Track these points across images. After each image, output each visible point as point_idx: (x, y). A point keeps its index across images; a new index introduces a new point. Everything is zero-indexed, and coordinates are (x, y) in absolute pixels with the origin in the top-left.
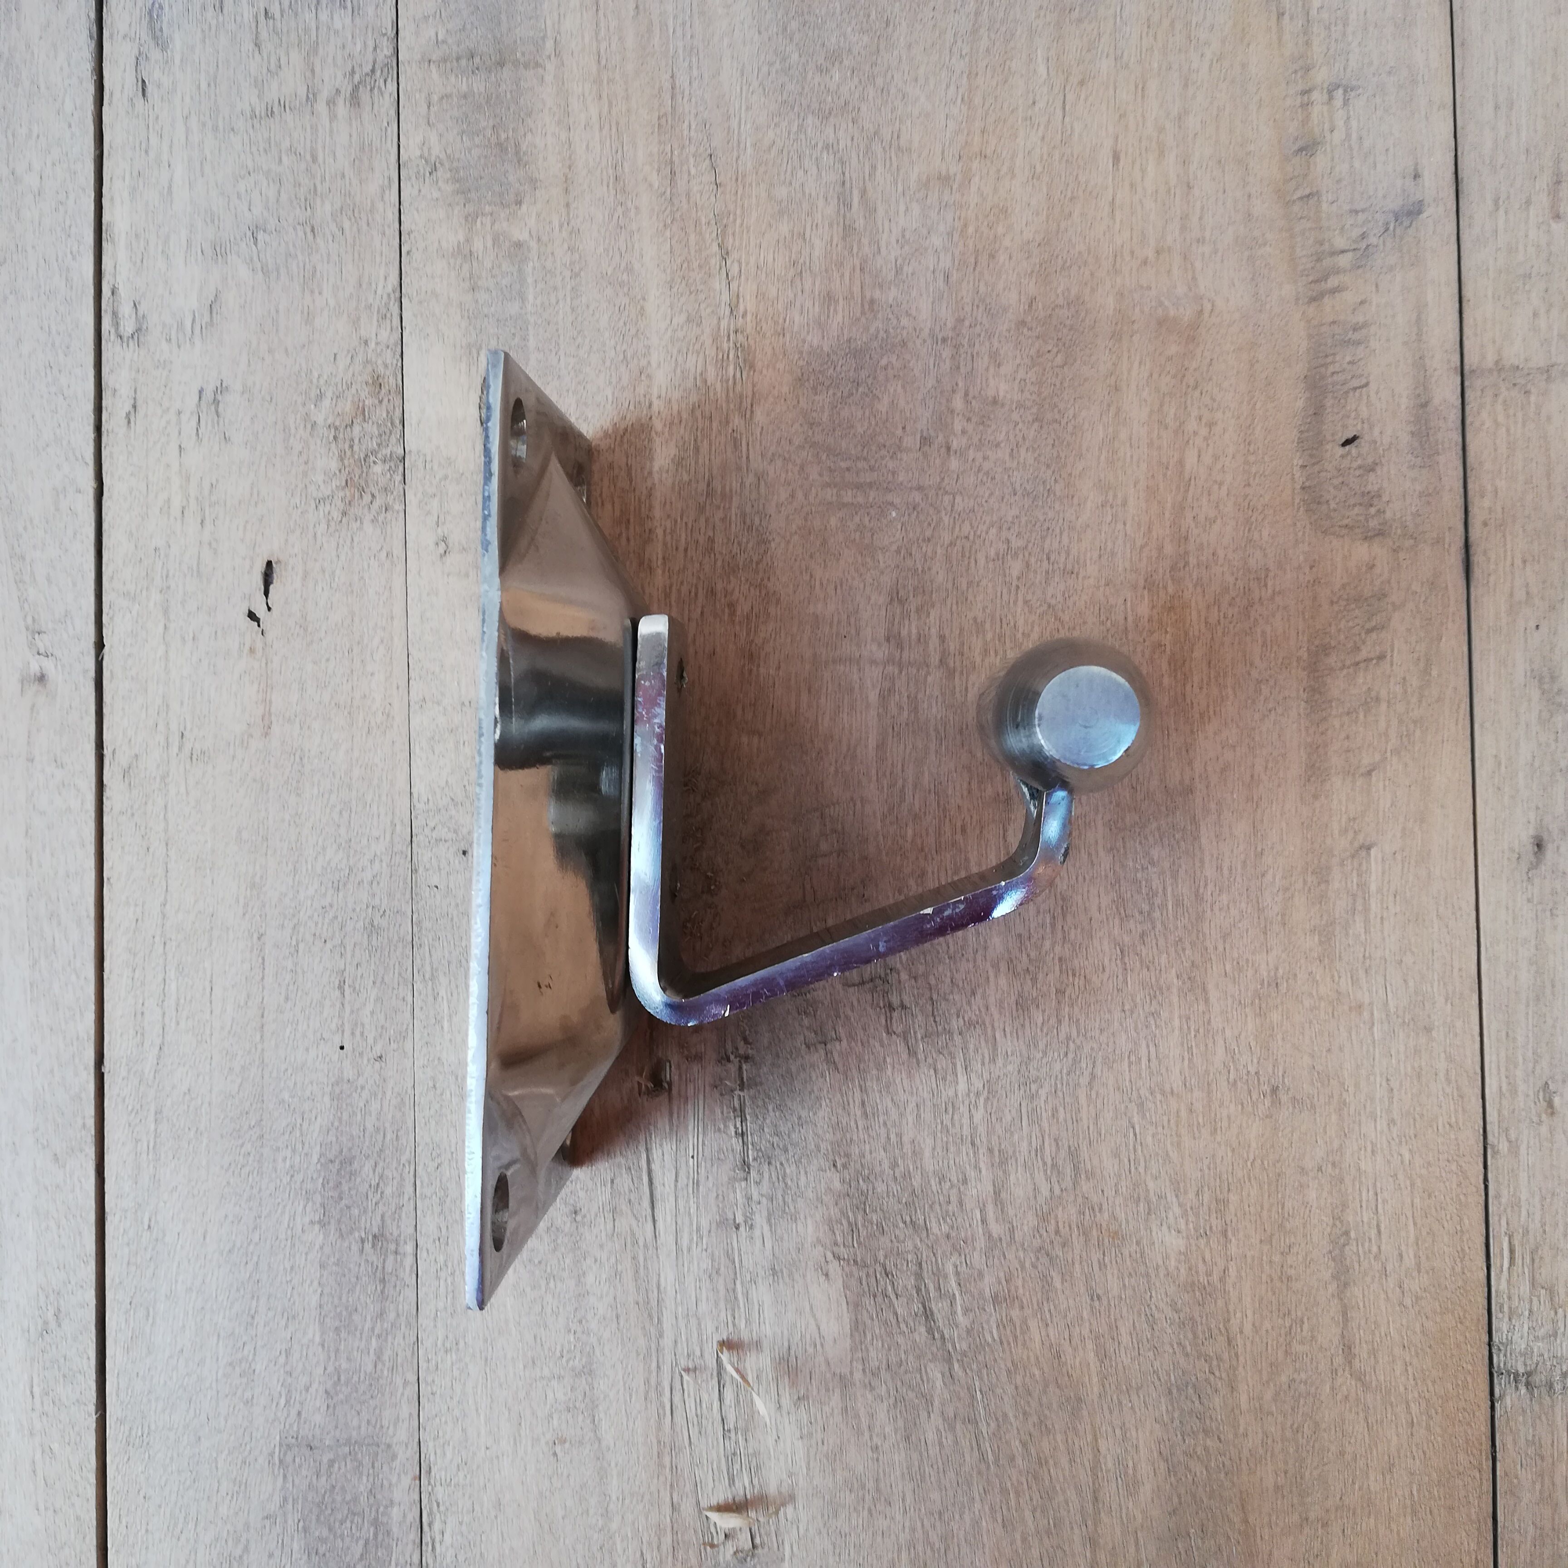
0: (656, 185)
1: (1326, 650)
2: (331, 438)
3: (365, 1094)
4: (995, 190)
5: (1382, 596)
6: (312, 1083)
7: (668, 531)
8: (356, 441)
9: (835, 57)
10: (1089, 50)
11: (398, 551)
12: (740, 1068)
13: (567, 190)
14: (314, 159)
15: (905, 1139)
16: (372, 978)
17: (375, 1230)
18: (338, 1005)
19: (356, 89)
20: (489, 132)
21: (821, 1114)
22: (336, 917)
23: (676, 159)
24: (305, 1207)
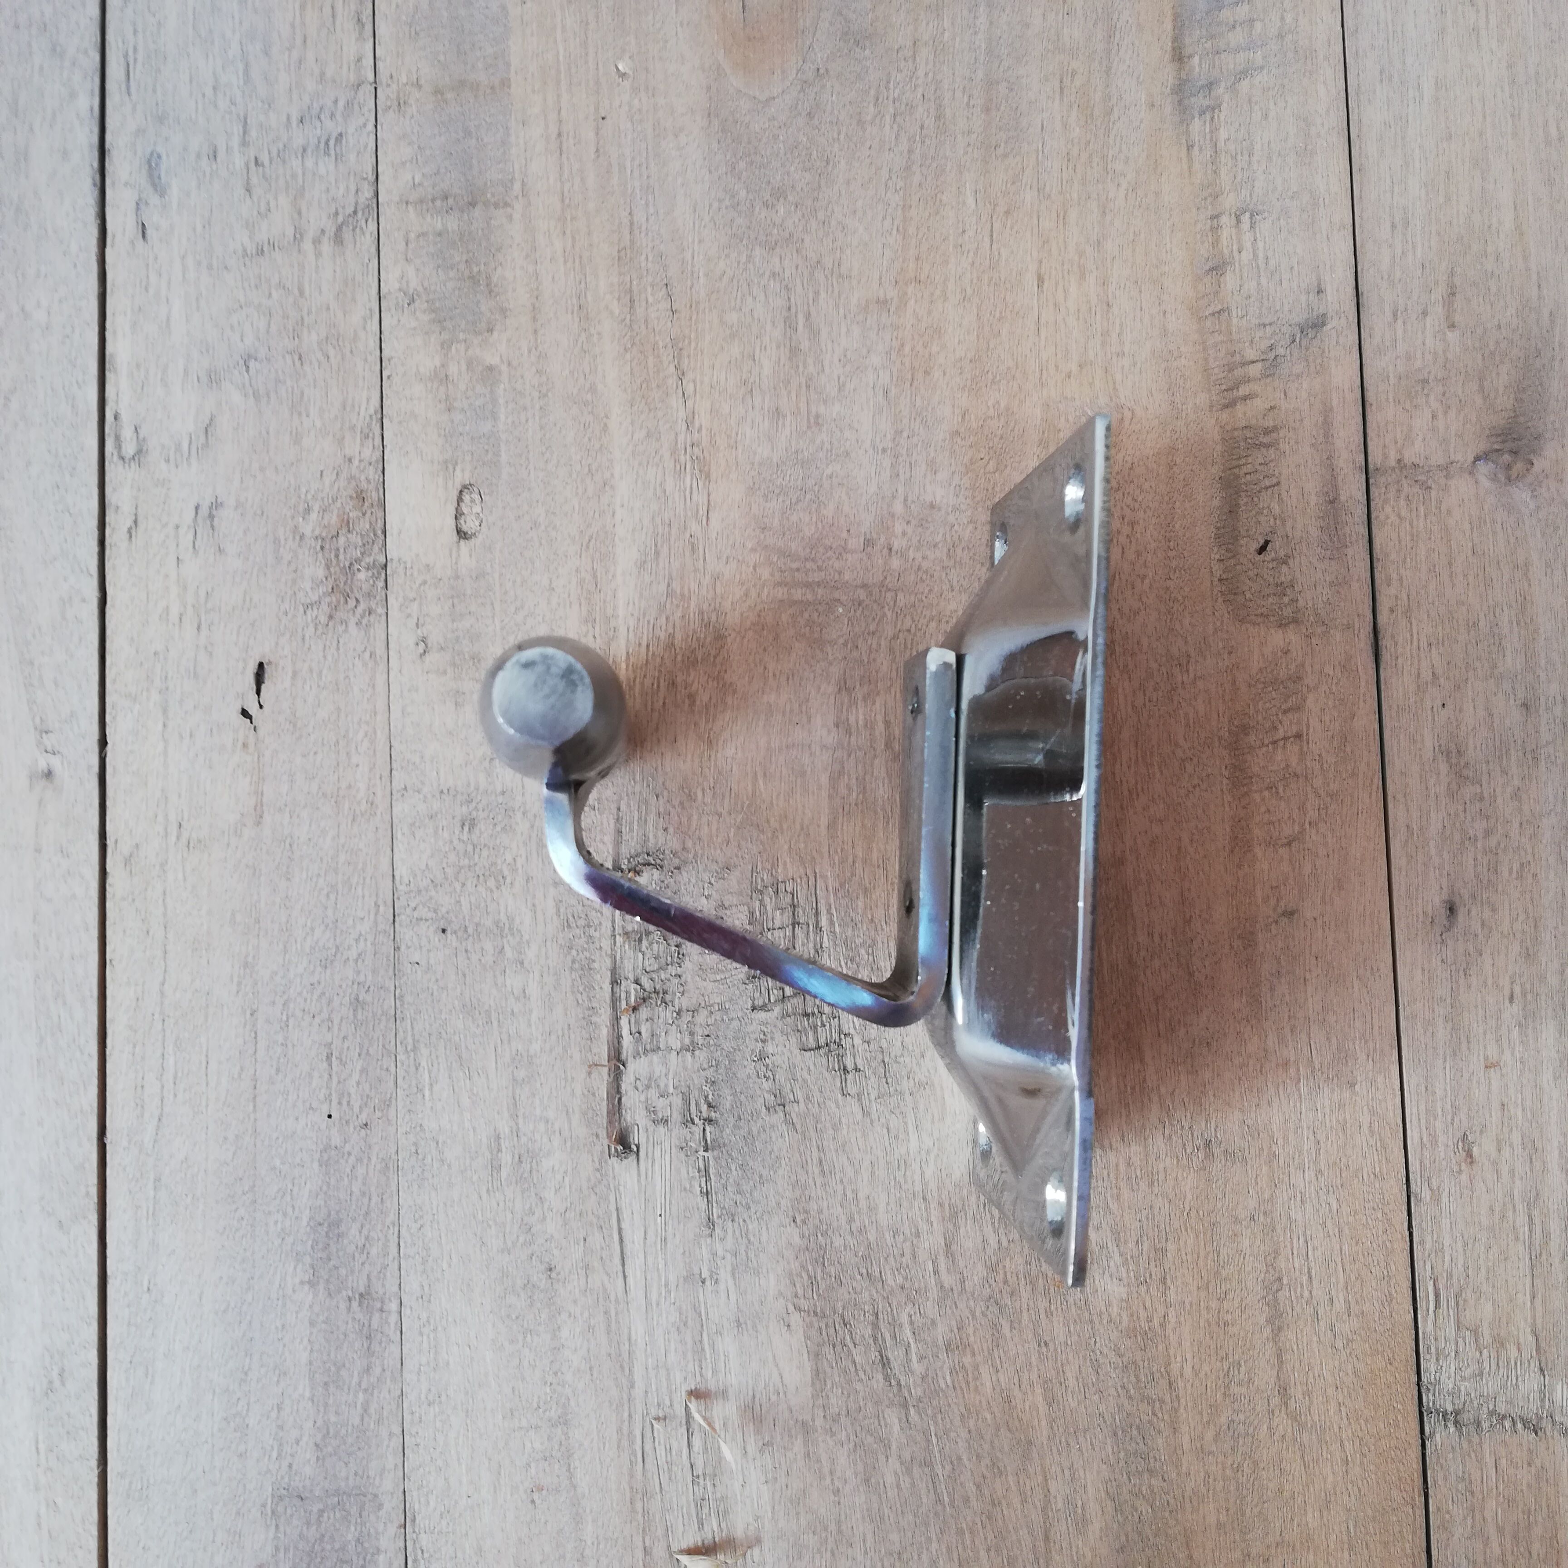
0: (617, 312)
1: (1245, 729)
2: (318, 548)
3: (352, 1160)
4: (930, 312)
5: (1298, 679)
6: (301, 1150)
7: (631, 629)
8: (342, 551)
9: (779, 194)
10: (1014, 183)
11: (380, 651)
12: (704, 1130)
13: (534, 319)
14: (302, 293)
15: (861, 1195)
16: (358, 1050)
17: (362, 1289)
18: (326, 1076)
19: (339, 229)
20: (462, 266)
21: (780, 1172)
22: (323, 993)
23: (634, 288)
24: (295, 1268)
